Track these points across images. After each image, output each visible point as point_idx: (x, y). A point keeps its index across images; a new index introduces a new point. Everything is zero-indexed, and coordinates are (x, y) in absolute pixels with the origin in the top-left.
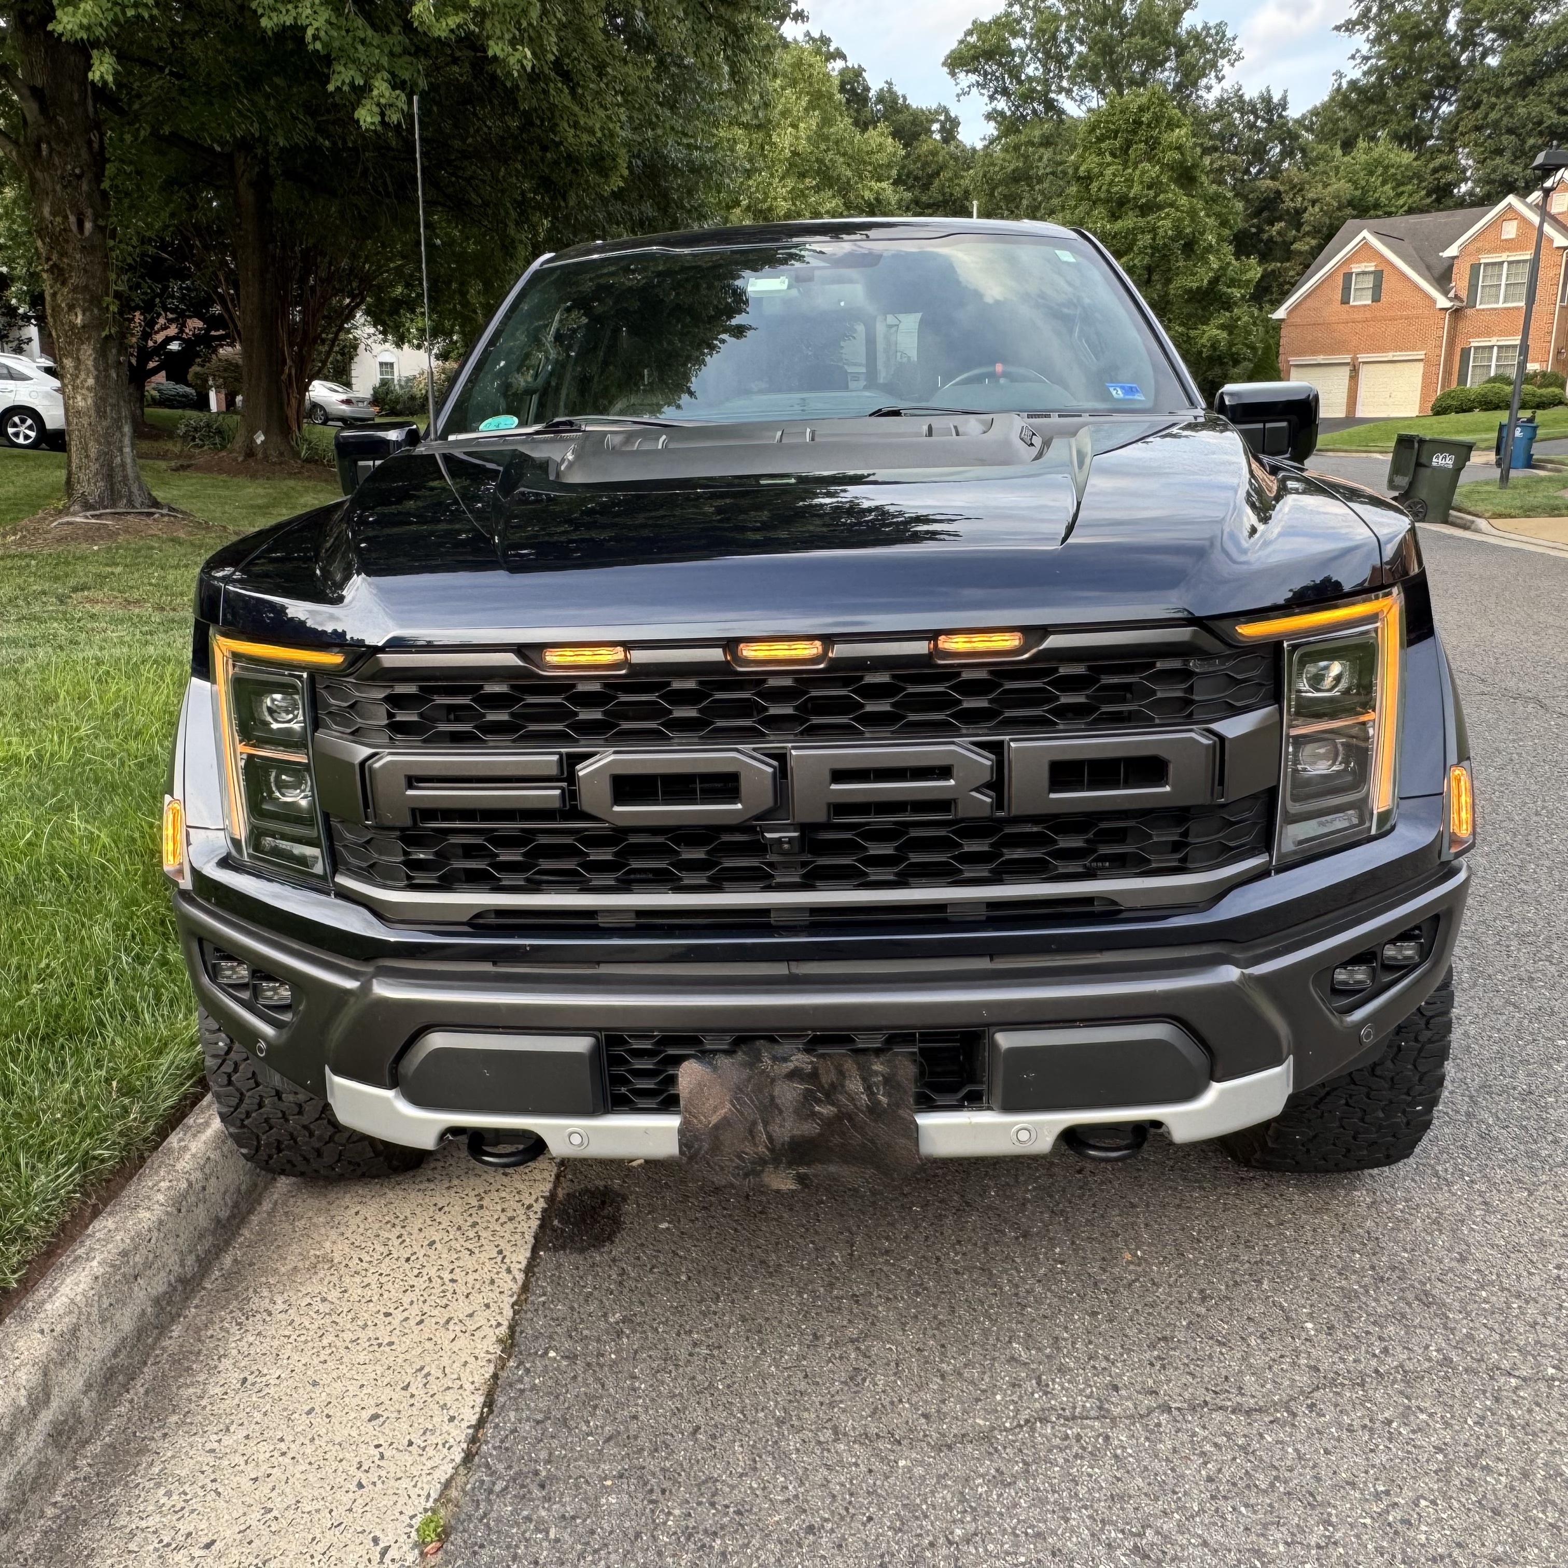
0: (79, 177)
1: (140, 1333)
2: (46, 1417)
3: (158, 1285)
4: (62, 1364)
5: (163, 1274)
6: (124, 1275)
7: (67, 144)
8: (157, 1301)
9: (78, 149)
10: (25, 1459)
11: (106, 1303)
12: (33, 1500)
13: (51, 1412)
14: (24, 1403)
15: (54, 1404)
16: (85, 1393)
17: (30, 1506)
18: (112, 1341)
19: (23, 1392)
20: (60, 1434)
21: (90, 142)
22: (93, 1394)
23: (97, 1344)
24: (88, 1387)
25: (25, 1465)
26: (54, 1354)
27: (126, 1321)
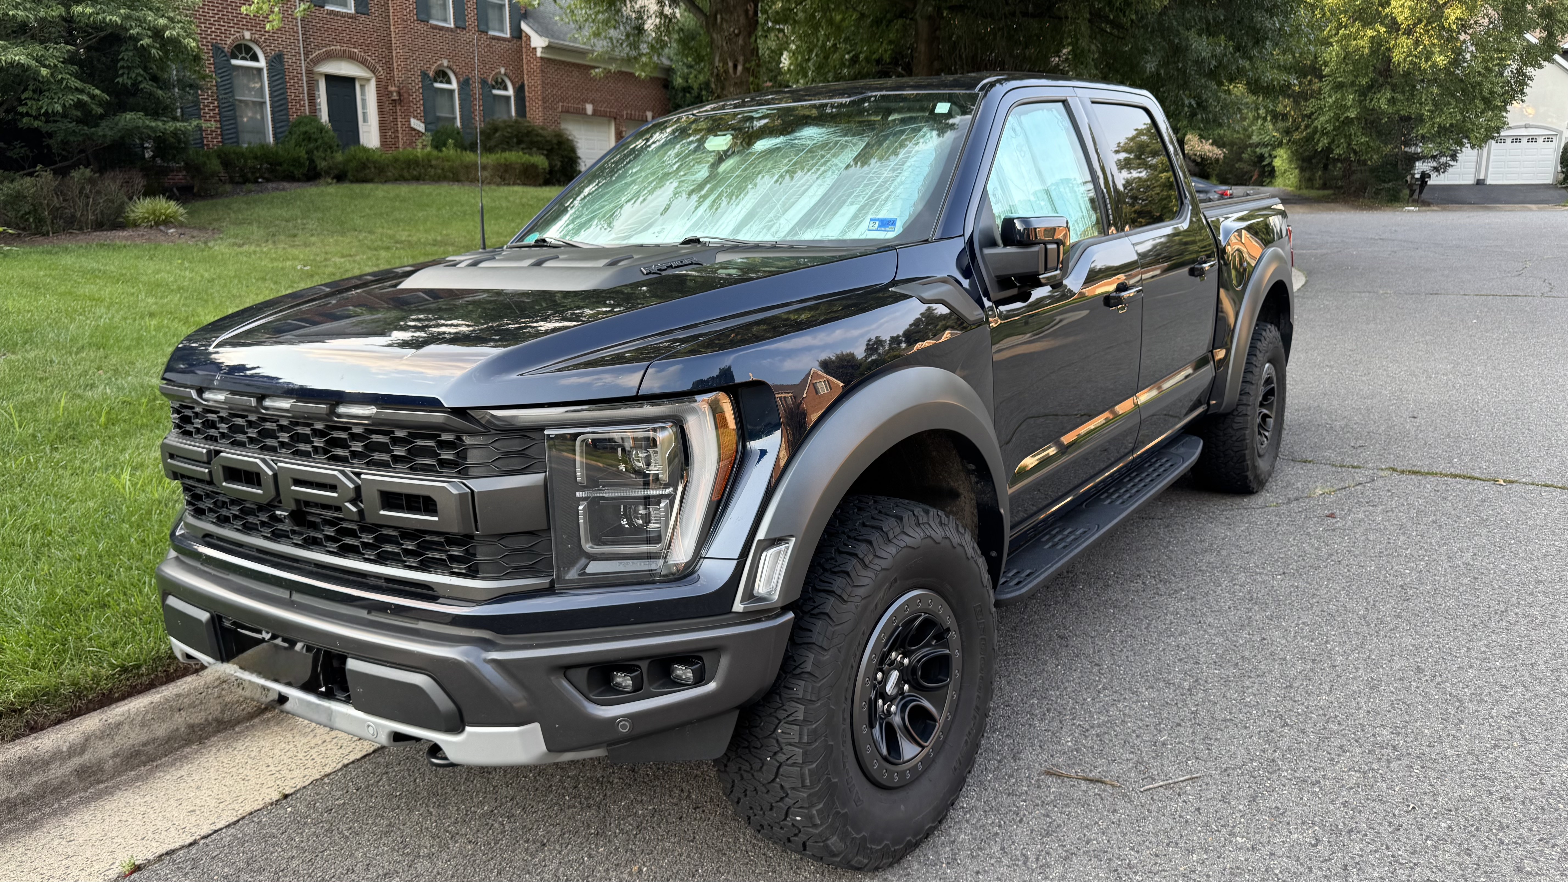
0: (737, 35)
1: (169, 739)
2: (77, 761)
3: (197, 718)
4: (101, 739)
5: (203, 713)
6: (171, 707)
7: (732, 13)
8: (191, 727)
9: (738, 17)
10: (53, 776)
11: (149, 716)
12: (49, 798)
13: (82, 760)
14: (65, 749)
15: (86, 756)
16: (111, 758)
17: (46, 800)
18: (144, 737)
19: (67, 744)
20: (84, 772)
21: (747, 11)
22: (118, 760)
23: (132, 735)
24: (116, 755)
25: (52, 779)
26: (98, 732)
27: (161, 730)
